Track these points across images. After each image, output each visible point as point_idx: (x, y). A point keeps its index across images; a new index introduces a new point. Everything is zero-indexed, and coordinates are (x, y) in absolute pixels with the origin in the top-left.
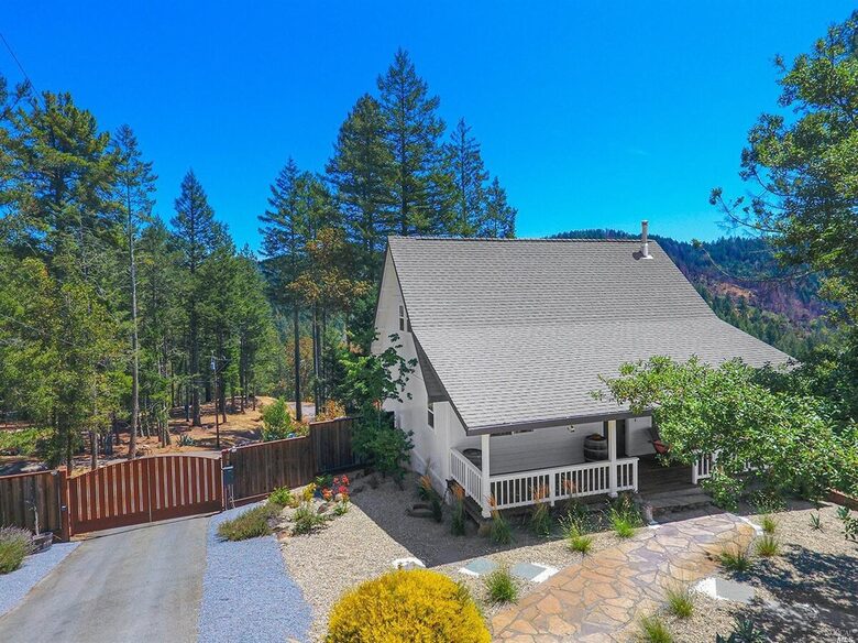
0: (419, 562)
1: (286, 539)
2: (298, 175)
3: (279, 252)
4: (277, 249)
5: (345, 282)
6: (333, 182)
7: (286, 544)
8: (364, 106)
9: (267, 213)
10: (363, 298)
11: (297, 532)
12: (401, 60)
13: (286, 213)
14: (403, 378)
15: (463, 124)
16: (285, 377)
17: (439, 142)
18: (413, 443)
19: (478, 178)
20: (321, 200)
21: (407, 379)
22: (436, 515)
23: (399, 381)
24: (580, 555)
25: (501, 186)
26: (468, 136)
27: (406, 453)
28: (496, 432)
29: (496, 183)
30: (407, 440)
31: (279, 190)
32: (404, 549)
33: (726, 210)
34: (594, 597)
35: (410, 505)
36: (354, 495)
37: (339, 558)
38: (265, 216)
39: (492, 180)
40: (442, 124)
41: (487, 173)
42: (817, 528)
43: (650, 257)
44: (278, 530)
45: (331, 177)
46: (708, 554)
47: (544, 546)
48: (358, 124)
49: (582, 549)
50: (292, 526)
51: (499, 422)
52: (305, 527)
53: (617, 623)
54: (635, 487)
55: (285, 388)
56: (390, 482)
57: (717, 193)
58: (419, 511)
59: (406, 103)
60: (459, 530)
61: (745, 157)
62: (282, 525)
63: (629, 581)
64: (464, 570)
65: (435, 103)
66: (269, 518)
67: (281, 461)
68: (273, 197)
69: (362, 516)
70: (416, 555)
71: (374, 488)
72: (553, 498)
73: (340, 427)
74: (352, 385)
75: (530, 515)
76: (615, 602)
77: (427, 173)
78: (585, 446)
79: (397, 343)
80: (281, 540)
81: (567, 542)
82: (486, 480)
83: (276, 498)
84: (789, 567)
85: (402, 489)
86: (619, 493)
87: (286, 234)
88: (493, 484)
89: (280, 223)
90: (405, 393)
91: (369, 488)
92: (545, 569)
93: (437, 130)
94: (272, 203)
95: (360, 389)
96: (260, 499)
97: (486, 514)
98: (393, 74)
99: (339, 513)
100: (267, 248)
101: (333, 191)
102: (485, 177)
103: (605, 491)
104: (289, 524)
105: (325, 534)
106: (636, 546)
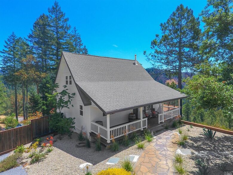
0: (89, 164)
1: (27, 166)
2: (16, 38)
3: (9, 64)
4: (7, 63)
5: (38, 73)
6: (30, 41)
7: (28, 169)
8: (42, 17)
9: (3, 50)
10: (45, 78)
11: (32, 162)
12: (56, 4)
13: (12, 51)
14: (70, 100)
15: (75, 28)
16: (9, 108)
17: (69, 32)
18: (74, 122)
19: (80, 45)
20: (26, 47)
21: (72, 100)
22: (88, 145)
23: (69, 101)
24: (142, 150)
25: (86, 48)
26: (77, 32)
27: (73, 125)
28: (111, 113)
29: (85, 47)
30: (73, 121)
31: (8, 43)
32: (82, 160)
33: (147, 56)
34: (154, 163)
35: (77, 143)
36: (54, 143)
37: (56, 170)
38: (3, 51)
39: (84, 46)
40: (70, 26)
41: (83, 44)
42: (188, 131)
43: (137, 65)
44: (22, 163)
45: (30, 39)
46: (173, 142)
47: (129, 149)
48: (41, 22)
49: (141, 148)
50: (29, 160)
51: (115, 109)
52: (36, 160)
53: (166, 170)
54: (147, 126)
55: (9, 112)
56: (66, 137)
57: (145, 52)
58: (81, 145)
59: (58, 19)
60: (99, 149)
61: (152, 43)
62: (24, 161)
63: (160, 155)
64: (108, 163)
65: (67, 20)
66: (17, 159)
67: (18, 135)
68: (6, 45)
69: (59, 151)
70: (87, 161)
71: (61, 140)
72: (127, 133)
73: (43, 120)
74: (41, 107)
75: (122, 139)
76: (160, 163)
77: (65, 41)
78: (129, 116)
79: (66, 88)
80: (26, 167)
81: (136, 146)
82: (109, 130)
83: (18, 150)
84: (192, 142)
85: (71, 138)
86: (143, 129)
87: (11, 58)
88: (110, 131)
89: (9, 54)
90: (71, 105)
91: (59, 140)
92: (134, 157)
93: (68, 28)
94: (6, 47)
95: (44, 108)
96: (9, 152)
97: (109, 142)
98: (53, 8)
99: (49, 151)
100: (3, 62)
101: (31, 44)
102: (82, 45)
103: (140, 129)
104: (27, 160)
105: (46, 161)
106: (154, 144)
